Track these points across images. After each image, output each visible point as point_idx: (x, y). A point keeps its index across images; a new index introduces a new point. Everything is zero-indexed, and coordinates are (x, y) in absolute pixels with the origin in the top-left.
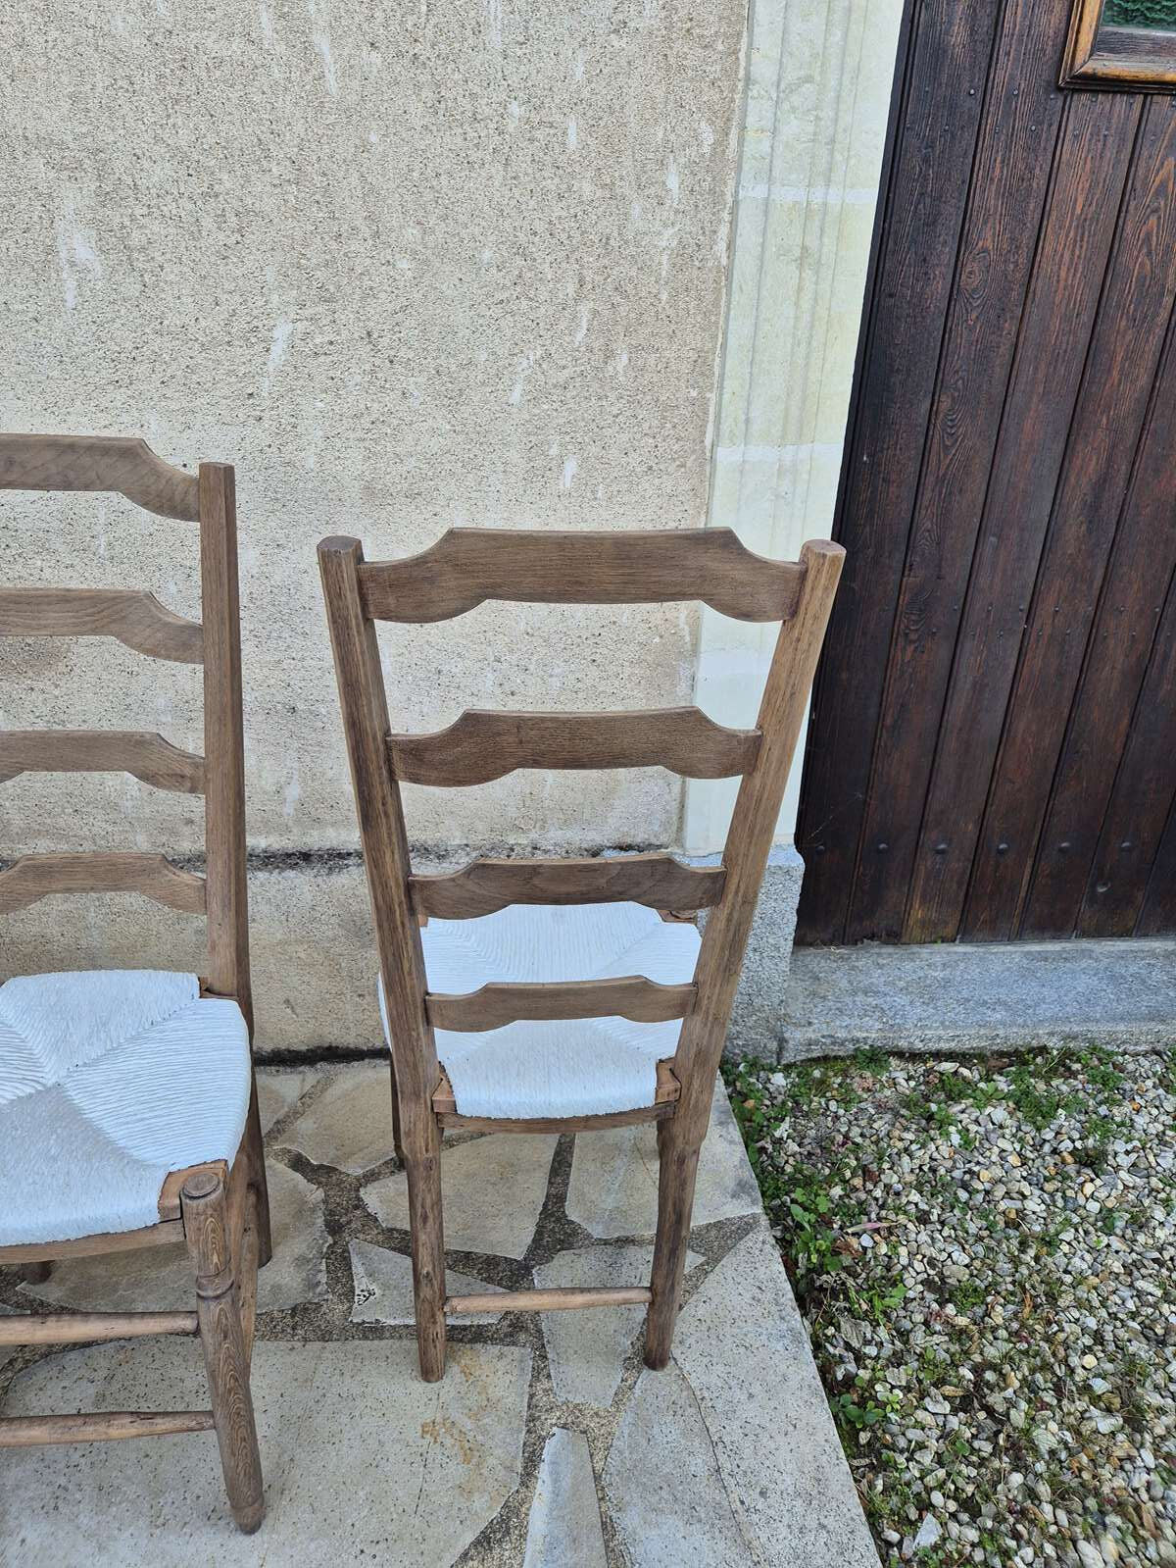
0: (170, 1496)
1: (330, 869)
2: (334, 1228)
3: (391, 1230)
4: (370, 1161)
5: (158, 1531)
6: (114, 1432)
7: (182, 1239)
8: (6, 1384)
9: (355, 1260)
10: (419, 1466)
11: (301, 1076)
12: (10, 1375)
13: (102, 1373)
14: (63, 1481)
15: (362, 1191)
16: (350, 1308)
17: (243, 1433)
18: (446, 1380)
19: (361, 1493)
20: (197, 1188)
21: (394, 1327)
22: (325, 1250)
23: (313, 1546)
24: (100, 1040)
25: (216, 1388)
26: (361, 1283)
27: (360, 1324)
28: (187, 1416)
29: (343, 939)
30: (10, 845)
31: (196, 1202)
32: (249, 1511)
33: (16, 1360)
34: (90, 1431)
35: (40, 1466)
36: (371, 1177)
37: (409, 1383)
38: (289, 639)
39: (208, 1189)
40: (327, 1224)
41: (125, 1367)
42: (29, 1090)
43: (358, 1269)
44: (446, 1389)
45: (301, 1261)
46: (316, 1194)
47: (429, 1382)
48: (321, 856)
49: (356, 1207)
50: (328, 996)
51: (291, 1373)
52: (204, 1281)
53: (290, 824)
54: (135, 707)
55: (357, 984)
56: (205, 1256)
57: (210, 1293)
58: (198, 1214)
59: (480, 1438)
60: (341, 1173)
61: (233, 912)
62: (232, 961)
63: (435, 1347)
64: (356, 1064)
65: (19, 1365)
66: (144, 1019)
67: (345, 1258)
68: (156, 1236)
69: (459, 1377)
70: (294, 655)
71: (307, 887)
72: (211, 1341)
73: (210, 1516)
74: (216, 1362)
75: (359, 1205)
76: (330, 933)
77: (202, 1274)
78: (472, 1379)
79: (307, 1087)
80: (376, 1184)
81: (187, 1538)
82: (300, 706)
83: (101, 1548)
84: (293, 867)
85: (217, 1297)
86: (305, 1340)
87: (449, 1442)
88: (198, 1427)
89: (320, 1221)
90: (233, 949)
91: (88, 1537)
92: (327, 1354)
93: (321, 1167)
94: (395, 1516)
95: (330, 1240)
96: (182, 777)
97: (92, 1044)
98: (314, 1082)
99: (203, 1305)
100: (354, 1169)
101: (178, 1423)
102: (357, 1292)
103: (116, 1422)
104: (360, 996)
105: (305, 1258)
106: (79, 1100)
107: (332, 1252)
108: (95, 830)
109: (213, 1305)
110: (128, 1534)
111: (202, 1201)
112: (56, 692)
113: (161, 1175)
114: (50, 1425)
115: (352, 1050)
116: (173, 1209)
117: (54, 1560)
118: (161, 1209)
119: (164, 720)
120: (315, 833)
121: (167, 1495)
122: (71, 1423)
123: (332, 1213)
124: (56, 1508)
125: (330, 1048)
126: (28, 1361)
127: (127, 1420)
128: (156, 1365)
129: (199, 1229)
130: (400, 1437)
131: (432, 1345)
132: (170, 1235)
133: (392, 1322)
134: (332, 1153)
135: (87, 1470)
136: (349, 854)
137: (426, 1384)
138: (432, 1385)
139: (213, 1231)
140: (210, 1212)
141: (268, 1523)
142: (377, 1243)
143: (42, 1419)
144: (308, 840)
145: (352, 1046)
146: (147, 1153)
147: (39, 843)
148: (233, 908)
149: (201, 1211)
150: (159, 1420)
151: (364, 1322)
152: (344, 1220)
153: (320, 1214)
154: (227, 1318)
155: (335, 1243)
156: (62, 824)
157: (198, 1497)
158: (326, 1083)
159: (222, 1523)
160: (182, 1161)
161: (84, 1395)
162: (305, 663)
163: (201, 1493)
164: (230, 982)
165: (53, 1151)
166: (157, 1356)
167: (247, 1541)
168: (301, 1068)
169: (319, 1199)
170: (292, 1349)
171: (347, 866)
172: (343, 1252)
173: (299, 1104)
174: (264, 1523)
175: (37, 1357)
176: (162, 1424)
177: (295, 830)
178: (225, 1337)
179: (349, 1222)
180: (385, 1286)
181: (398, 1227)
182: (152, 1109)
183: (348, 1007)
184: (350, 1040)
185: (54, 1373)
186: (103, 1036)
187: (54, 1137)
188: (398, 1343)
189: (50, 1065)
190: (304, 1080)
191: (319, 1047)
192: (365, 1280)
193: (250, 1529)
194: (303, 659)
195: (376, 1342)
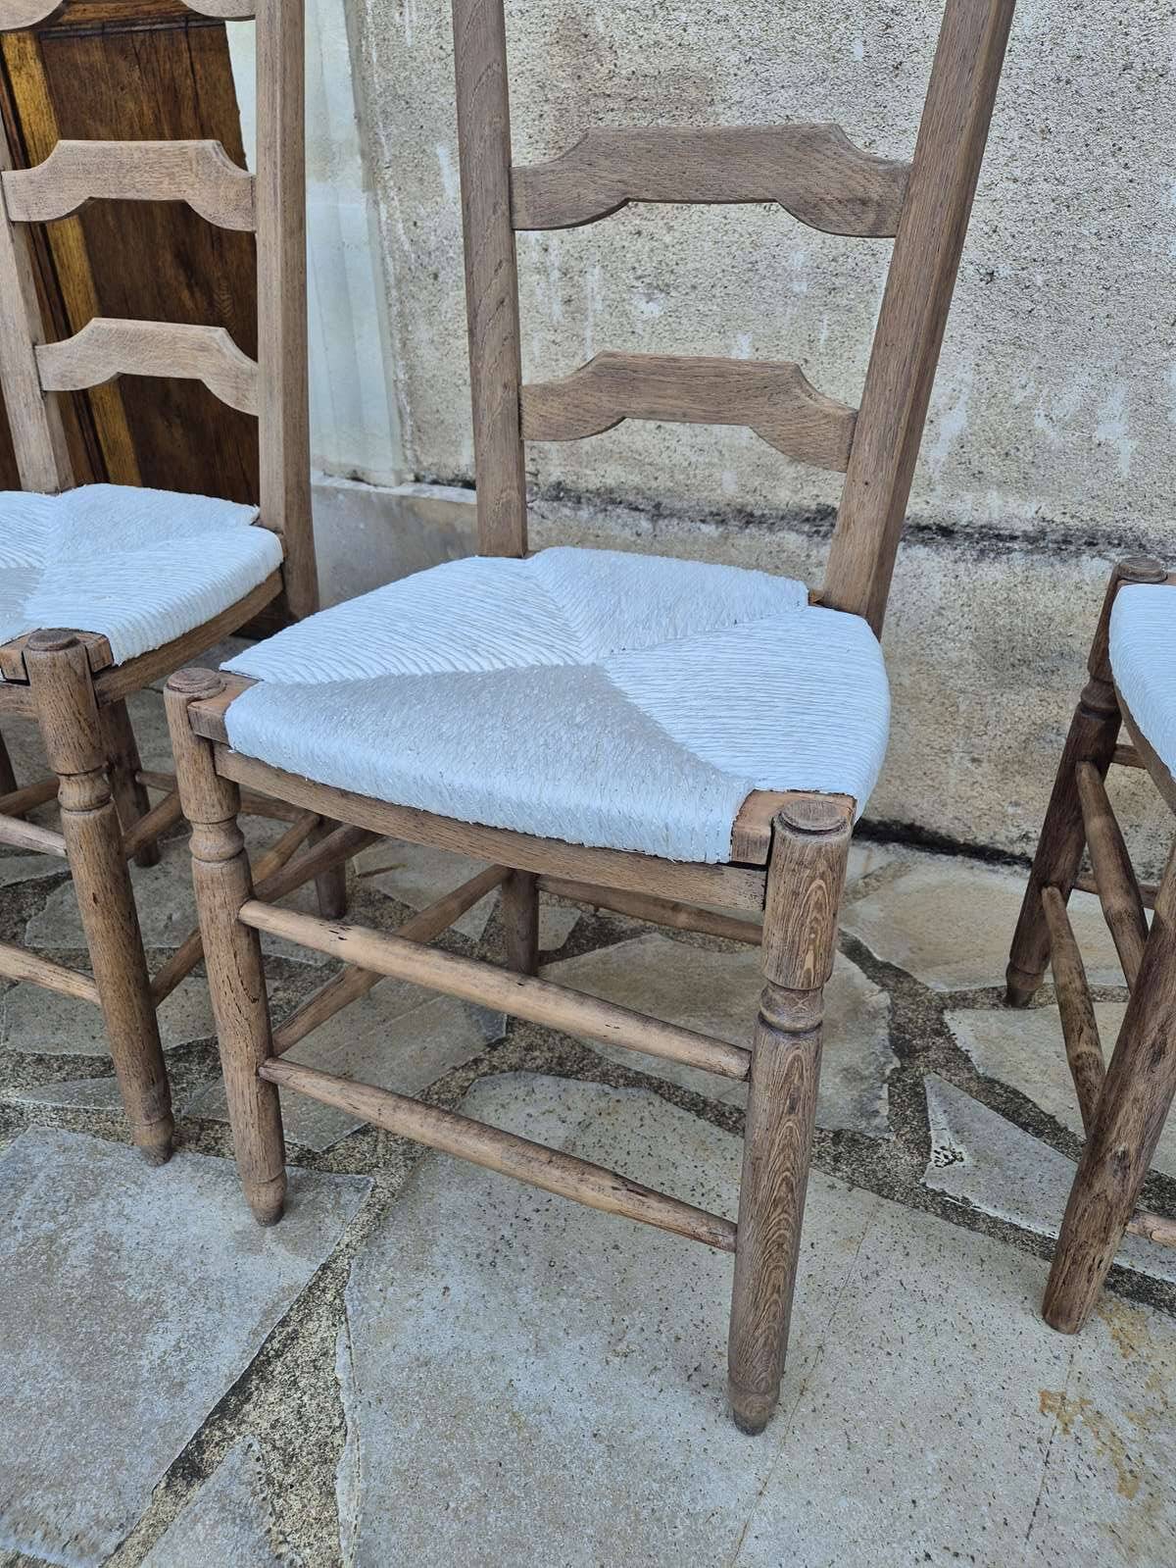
0: (641, 1319)
1: (982, 551)
2: (903, 1048)
3: (992, 1081)
4: (962, 980)
5: (617, 1360)
6: (588, 1193)
7: (756, 907)
8: (466, 1084)
9: (933, 1102)
10: (1036, 1459)
11: (866, 852)
12: (472, 1075)
13: (576, 1116)
14: (507, 1232)
15: (947, 1016)
16: (923, 1165)
17: (778, 1277)
18: (1085, 1338)
19: (931, 1457)
20: (805, 815)
21: (995, 1221)
22: (888, 1072)
23: (844, 1503)
24: (659, 624)
25: (756, 1187)
26: (941, 1137)
27: (939, 1195)
28: (695, 1215)
29: (972, 668)
30: (577, 469)
31: (801, 839)
32: (757, 1401)
33: (482, 1060)
34: (553, 1176)
35: (485, 1201)
36: (961, 1001)
37: (1019, 1315)
38: (1017, 142)
39: (826, 823)
40: (893, 1040)
41: (605, 1120)
42: (556, 661)
43: (937, 1115)
44: (1085, 1352)
45: (851, 1075)
46: (879, 998)
47: (1056, 1328)
48: (969, 536)
49: (938, 1033)
50: (927, 750)
51: (828, 1219)
52: (778, 996)
53: (937, 476)
54: (761, 266)
55: (976, 741)
56: (793, 950)
57: (784, 1021)
58: (800, 863)
59: (1150, 1461)
60: (915, 982)
61: (894, 463)
62: (872, 553)
63: (1089, 1281)
64: (944, 858)
65: (484, 1067)
66: (724, 615)
67: (917, 1094)
68: (716, 889)
69: (1108, 1344)
70: (1017, 173)
71: (939, 577)
72: (767, 1106)
73: (693, 1373)
74: (767, 1145)
75: (941, 1030)
76: (954, 656)
77: (780, 981)
78: (1133, 1357)
79: (874, 866)
80: (969, 1012)
81: (655, 1391)
82: (1004, 270)
83: (539, 1348)
84: (925, 543)
85: (794, 1034)
86: (853, 1184)
87: (1088, 1439)
88: (710, 1238)
89: (883, 1033)
90: (878, 530)
91: (526, 1323)
92: (883, 1215)
93: (887, 966)
94: (989, 1524)
95: (896, 1063)
96: (864, 202)
97: (649, 628)
98: (884, 864)
99: (767, 1038)
100: (937, 984)
101: (680, 1218)
102: (935, 1147)
103: (592, 1179)
104: (974, 760)
105: (857, 1073)
106: (620, 682)
107: (899, 1080)
108: (677, 458)
109: (785, 1043)
110: (575, 1344)
111: (813, 840)
112: (668, 239)
113: (742, 791)
114: (505, 1144)
115: (941, 837)
116: (756, 843)
117: (478, 1334)
118: (736, 837)
119: (796, 289)
120: (969, 497)
121: (635, 1313)
122: (531, 1153)
123: (899, 1027)
124: (493, 1264)
125: (911, 827)
126: (494, 1068)
127: (608, 1182)
128: (646, 1132)
129: (796, 894)
130: (1001, 1393)
131: (1085, 1275)
132: (735, 895)
133: (992, 1212)
134: (904, 954)
135: (539, 1231)
136: (1013, 538)
137: (1049, 1330)
138: (1058, 1336)
139: (819, 907)
140: (822, 866)
141: (776, 1427)
142: (969, 1091)
143: (497, 1133)
144: (956, 506)
145: (943, 832)
146: (719, 757)
147: (609, 469)
148: (897, 454)
149: (807, 858)
150: (652, 1202)
151: (944, 1193)
152: (918, 1042)
153: (883, 1023)
154: (801, 1077)
155: (904, 1069)
156: (639, 446)
157: (678, 1339)
158: (901, 870)
159: (707, 1394)
160: (781, 776)
161: (551, 1133)
162: (1033, 189)
163: (682, 1333)
164: (860, 587)
165: (578, 719)
166: (646, 1122)
167: (742, 1441)
168: (867, 844)
169: (883, 1005)
170: (832, 1187)
171: (1010, 551)
172: (917, 1084)
173: (861, 882)
174: (771, 1426)
175: (505, 1067)
176: (657, 1211)
177: (939, 488)
178: (792, 1109)
179: (927, 1049)
180: (980, 1155)
181: (1003, 1080)
182: (731, 708)
183: (952, 772)
184: (943, 821)
185: (521, 1093)
186: (665, 621)
187: (583, 705)
188: (1000, 1247)
189: (590, 640)
190: (869, 858)
191: (896, 822)
192: (948, 1134)
193: (752, 1428)
194: (1031, 181)
195: (963, 1230)
